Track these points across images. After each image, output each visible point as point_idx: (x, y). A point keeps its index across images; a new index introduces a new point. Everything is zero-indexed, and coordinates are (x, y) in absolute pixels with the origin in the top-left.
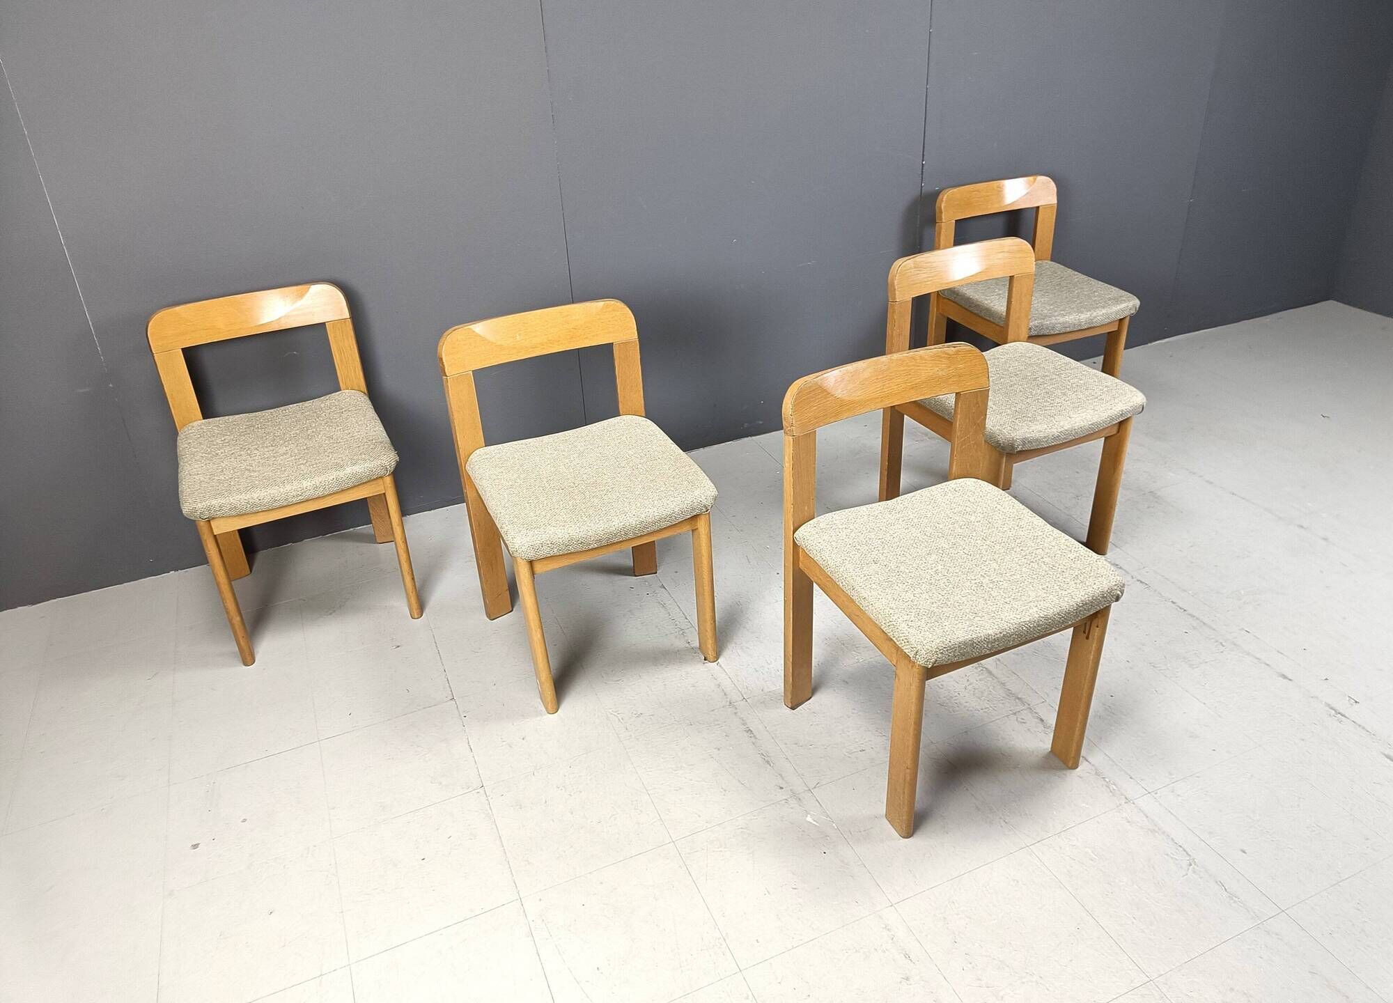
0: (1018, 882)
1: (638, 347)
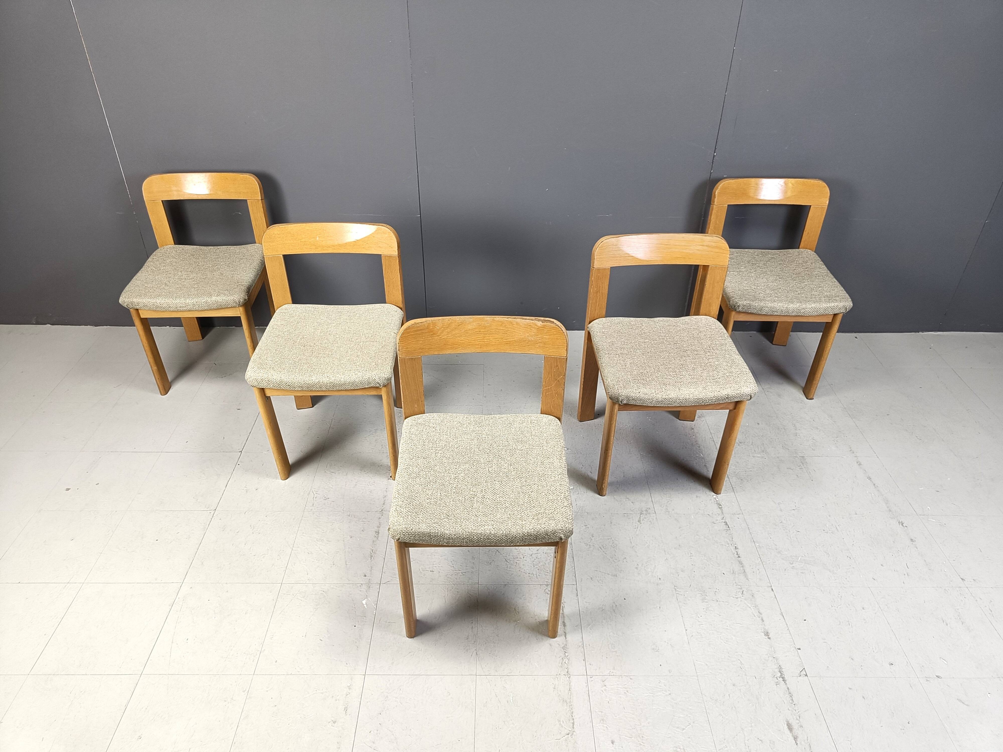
1: (398, 261)
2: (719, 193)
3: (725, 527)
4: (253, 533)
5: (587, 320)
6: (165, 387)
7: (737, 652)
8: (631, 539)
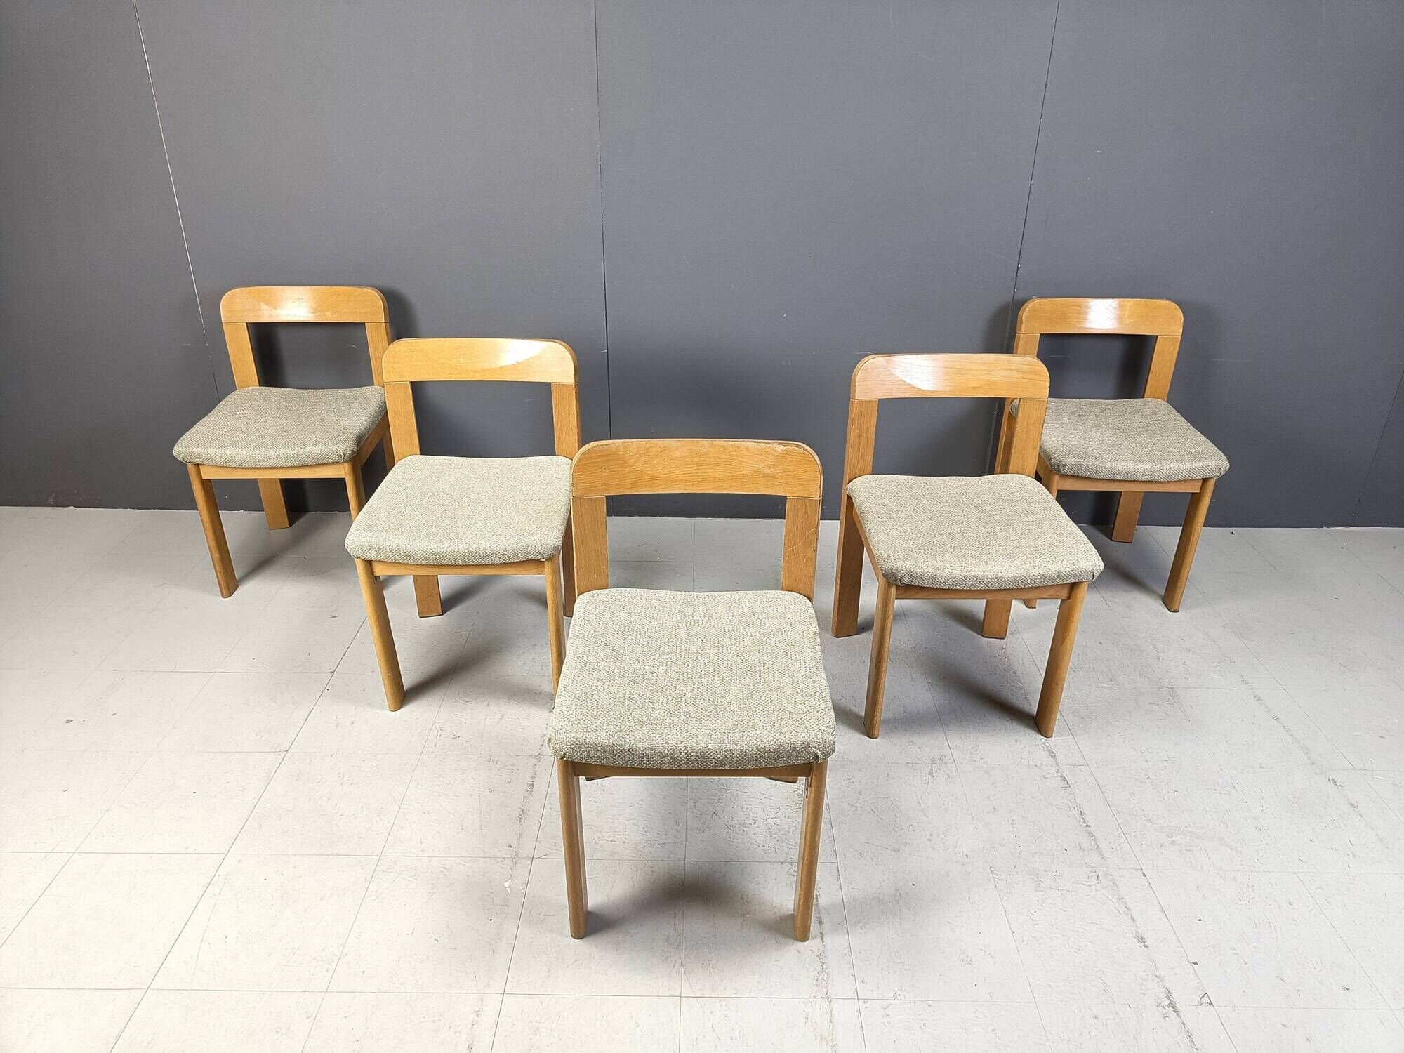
0: (638, 1026)
1: (574, 392)
2: (1027, 317)
3: (1062, 784)
4: (342, 784)
5: (846, 478)
6: (230, 585)
7: (1096, 967)
8: (920, 798)
